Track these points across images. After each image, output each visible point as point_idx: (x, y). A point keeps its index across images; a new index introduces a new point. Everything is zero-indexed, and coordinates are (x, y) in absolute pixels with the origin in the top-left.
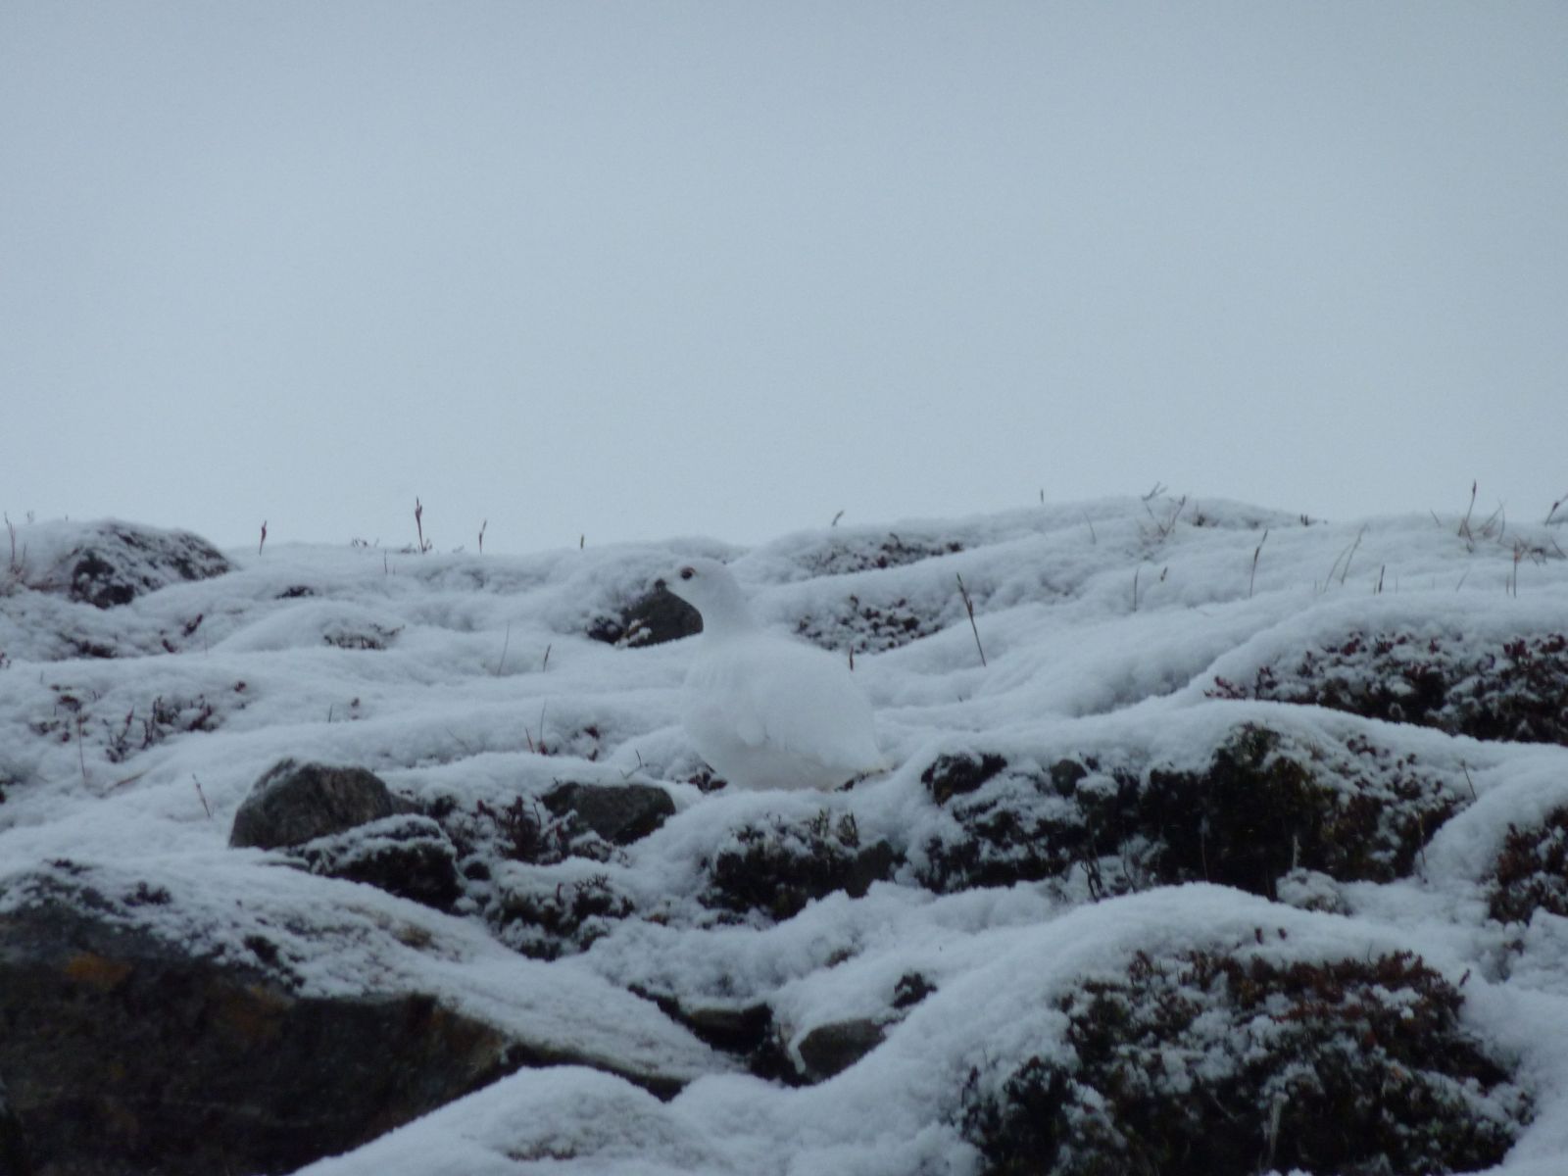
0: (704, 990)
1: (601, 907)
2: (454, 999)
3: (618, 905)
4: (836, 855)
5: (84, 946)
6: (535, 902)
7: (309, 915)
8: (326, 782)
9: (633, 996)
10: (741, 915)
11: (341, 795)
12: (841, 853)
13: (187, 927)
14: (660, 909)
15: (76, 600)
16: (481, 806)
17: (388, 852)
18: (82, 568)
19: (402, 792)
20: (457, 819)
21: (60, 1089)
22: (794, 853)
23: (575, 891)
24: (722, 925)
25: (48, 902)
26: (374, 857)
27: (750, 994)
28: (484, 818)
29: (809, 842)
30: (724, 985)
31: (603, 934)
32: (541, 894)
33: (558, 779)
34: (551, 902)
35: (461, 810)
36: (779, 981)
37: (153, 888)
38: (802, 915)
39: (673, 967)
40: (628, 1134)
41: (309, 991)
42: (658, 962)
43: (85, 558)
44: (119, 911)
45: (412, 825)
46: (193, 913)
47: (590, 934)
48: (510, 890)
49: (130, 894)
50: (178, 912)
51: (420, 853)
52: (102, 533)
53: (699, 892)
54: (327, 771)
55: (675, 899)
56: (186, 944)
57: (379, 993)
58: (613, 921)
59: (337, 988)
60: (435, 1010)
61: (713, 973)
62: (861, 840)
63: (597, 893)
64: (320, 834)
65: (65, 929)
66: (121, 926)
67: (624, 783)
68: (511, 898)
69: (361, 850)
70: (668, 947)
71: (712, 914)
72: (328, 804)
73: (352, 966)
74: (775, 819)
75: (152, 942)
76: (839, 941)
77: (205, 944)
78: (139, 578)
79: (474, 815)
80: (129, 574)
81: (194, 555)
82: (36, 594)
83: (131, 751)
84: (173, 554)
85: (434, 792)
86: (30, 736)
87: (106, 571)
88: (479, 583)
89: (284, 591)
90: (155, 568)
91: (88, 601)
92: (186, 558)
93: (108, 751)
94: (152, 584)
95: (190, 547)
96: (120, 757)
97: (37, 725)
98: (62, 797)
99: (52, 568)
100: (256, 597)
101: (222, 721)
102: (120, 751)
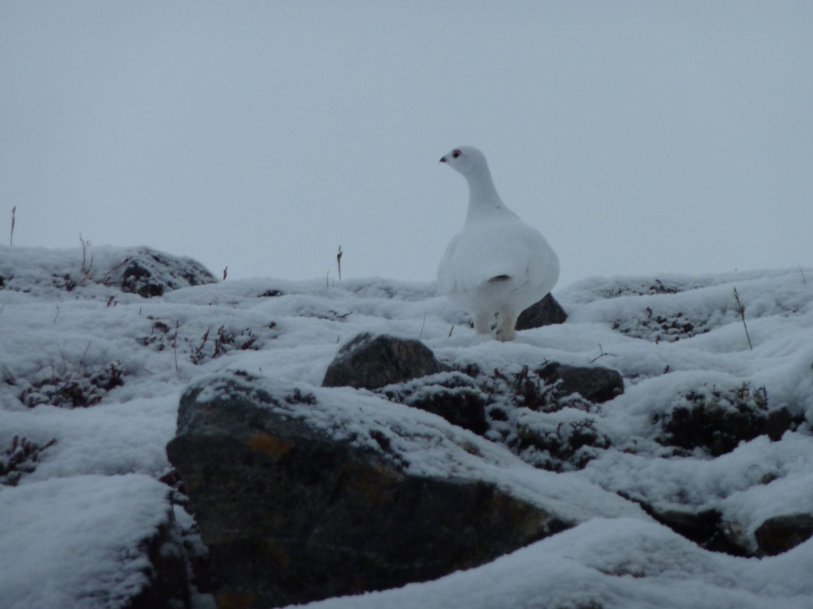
0: (669, 498)
1: (590, 440)
2: (507, 486)
3: (601, 440)
4: (755, 413)
5: (261, 427)
6: (543, 435)
7: (404, 424)
8: (395, 348)
9: (622, 499)
10: (689, 451)
11: (404, 358)
12: (757, 412)
13: (330, 420)
14: (630, 445)
15: (127, 292)
16: (496, 371)
17: (442, 395)
18: (128, 273)
19: (442, 360)
20: (482, 379)
21: (237, 530)
22: (726, 410)
23: (571, 429)
24: (676, 457)
25: (233, 397)
26: (432, 398)
27: (702, 503)
28: (499, 380)
29: (736, 404)
30: (682, 496)
31: (593, 458)
32: (547, 430)
33: (547, 359)
34: (554, 435)
35: (484, 374)
36: (723, 495)
37: (303, 394)
38: (736, 450)
39: (645, 482)
40: (680, 564)
41: (414, 470)
42: (635, 478)
43: (132, 266)
44: (283, 406)
45: (457, 378)
46: (334, 411)
47: (584, 457)
48: (526, 426)
49: (289, 396)
50: (323, 411)
51: (464, 397)
52: (141, 253)
53: (656, 436)
54: (395, 340)
55: (640, 439)
56: (330, 431)
57: (458, 478)
58: (600, 450)
59: (432, 471)
60: (495, 492)
61: (675, 487)
62: (769, 406)
63: (587, 431)
64: (393, 382)
65: (247, 416)
66: (285, 415)
67: (591, 366)
68: (527, 431)
69: (422, 393)
70: (640, 469)
71: (669, 449)
72: (395, 363)
73: (436, 459)
74: (710, 386)
75: (307, 428)
76: (769, 467)
77: (343, 432)
78: (166, 282)
79: (493, 378)
80: (159, 278)
81: (196, 272)
82: (101, 286)
83: (206, 358)
84: (185, 270)
85: (465, 361)
86: (137, 345)
87: (145, 275)
88: (390, 295)
89: (264, 293)
90: (175, 277)
91: (135, 293)
92: (193, 274)
93: (192, 357)
94: (174, 286)
95: (194, 267)
96: (199, 362)
97: (142, 339)
98: (164, 383)
99: (109, 271)
100: (245, 295)
101: (263, 345)
102: (198, 358)
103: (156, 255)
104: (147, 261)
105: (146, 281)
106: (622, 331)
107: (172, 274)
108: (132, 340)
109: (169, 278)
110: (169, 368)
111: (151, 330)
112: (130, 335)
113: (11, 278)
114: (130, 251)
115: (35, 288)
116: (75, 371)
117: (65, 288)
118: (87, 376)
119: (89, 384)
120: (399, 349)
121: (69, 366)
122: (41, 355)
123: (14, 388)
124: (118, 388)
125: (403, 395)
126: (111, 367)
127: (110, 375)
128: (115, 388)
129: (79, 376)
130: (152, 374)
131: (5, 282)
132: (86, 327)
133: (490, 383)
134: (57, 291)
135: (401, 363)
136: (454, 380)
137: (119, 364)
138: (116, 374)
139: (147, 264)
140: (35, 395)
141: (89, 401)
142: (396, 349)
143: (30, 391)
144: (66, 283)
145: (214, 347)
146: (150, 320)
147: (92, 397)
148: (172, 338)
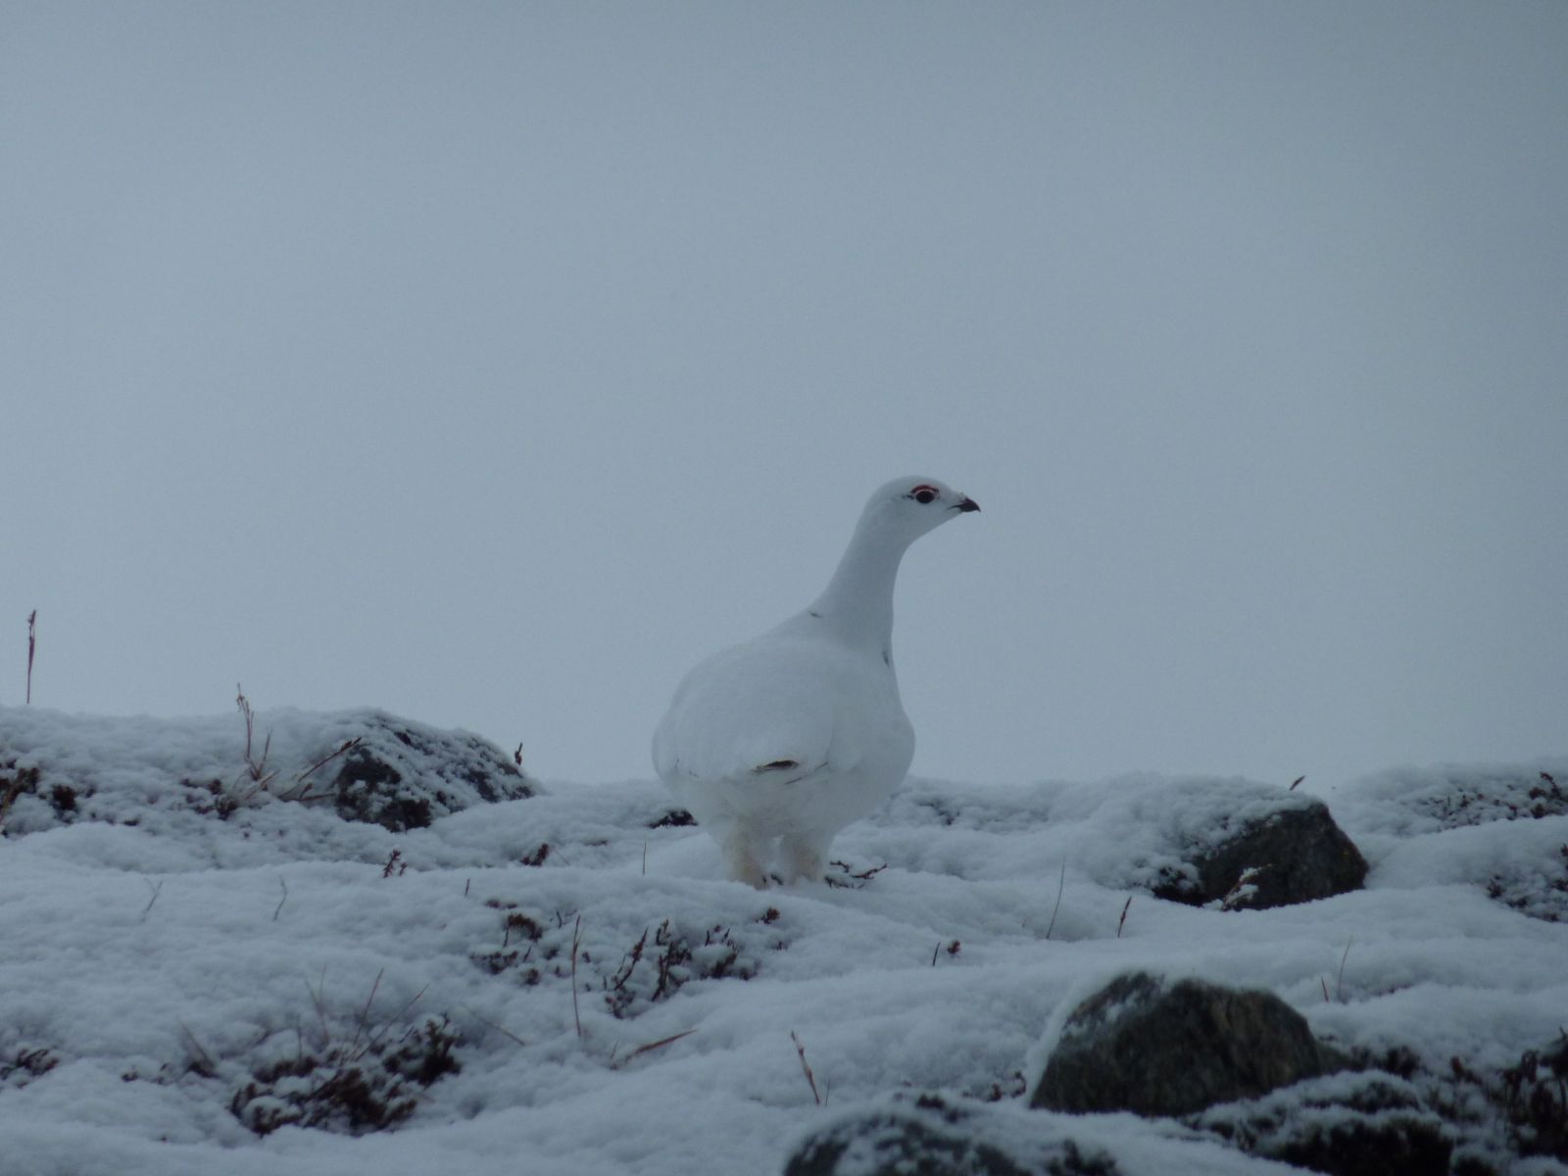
8: (1219, 1011)
11: (1241, 1035)
15: (349, 819)
16: (1455, 1064)
17: (1350, 1130)
18: (350, 773)
19: (1328, 1039)
20: (1428, 1085)
25: (925, 1165)
26: (1326, 1138)
28: (1465, 1087)
35: (1428, 1072)
37: (1085, 1152)
43: (358, 759)
45: (1380, 1089)
49: (1056, 1159)
51: (1403, 1135)
52: (369, 724)
69: (1301, 1126)
72: (1222, 1050)
78: (432, 793)
79: (1451, 1081)
80: (418, 784)
81: (490, 767)
82: (294, 806)
83: (639, 1002)
84: (465, 763)
85: (1382, 1039)
86: (476, 973)
87: (388, 778)
88: (944, 817)
89: (661, 816)
90: (448, 781)
91: (366, 820)
92: (483, 770)
93: (608, 1000)
94: (450, 802)
95: (483, 754)
96: (624, 1011)
97: (485, 958)
98: (554, 1067)
99: (307, 771)
100: (619, 823)
101: (758, 965)
102: (621, 1002)
103: (402, 729)
104: (388, 746)
105: (392, 793)
106: (1511, 904)
107: (440, 773)
108: (462, 961)
109: (438, 783)
110: (561, 1028)
111: (503, 934)
112: (455, 948)
113: (91, 792)
114: (347, 722)
115: (151, 814)
116: (346, 1039)
117: (215, 813)
118: (377, 1050)
119: (381, 1071)
120: (1228, 1016)
121: (334, 1027)
122: (266, 1002)
123: (212, 1083)
124: (449, 1079)
125: (1253, 1131)
126: (428, 1029)
127: (425, 1046)
128: (442, 1079)
129: (359, 1053)
130: (522, 1044)
131: (79, 800)
132: (349, 928)
133: (1447, 1095)
134: (199, 820)
135: (1234, 1050)
136: (1374, 1094)
137: (447, 1021)
138: (441, 1046)
139: (388, 753)
140: (268, 1103)
141: (388, 1112)
142: (1223, 1015)
143: (251, 1093)
144: (216, 801)
145: (655, 975)
146: (493, 910)
147: (395, 1103)
148: (552, 953)
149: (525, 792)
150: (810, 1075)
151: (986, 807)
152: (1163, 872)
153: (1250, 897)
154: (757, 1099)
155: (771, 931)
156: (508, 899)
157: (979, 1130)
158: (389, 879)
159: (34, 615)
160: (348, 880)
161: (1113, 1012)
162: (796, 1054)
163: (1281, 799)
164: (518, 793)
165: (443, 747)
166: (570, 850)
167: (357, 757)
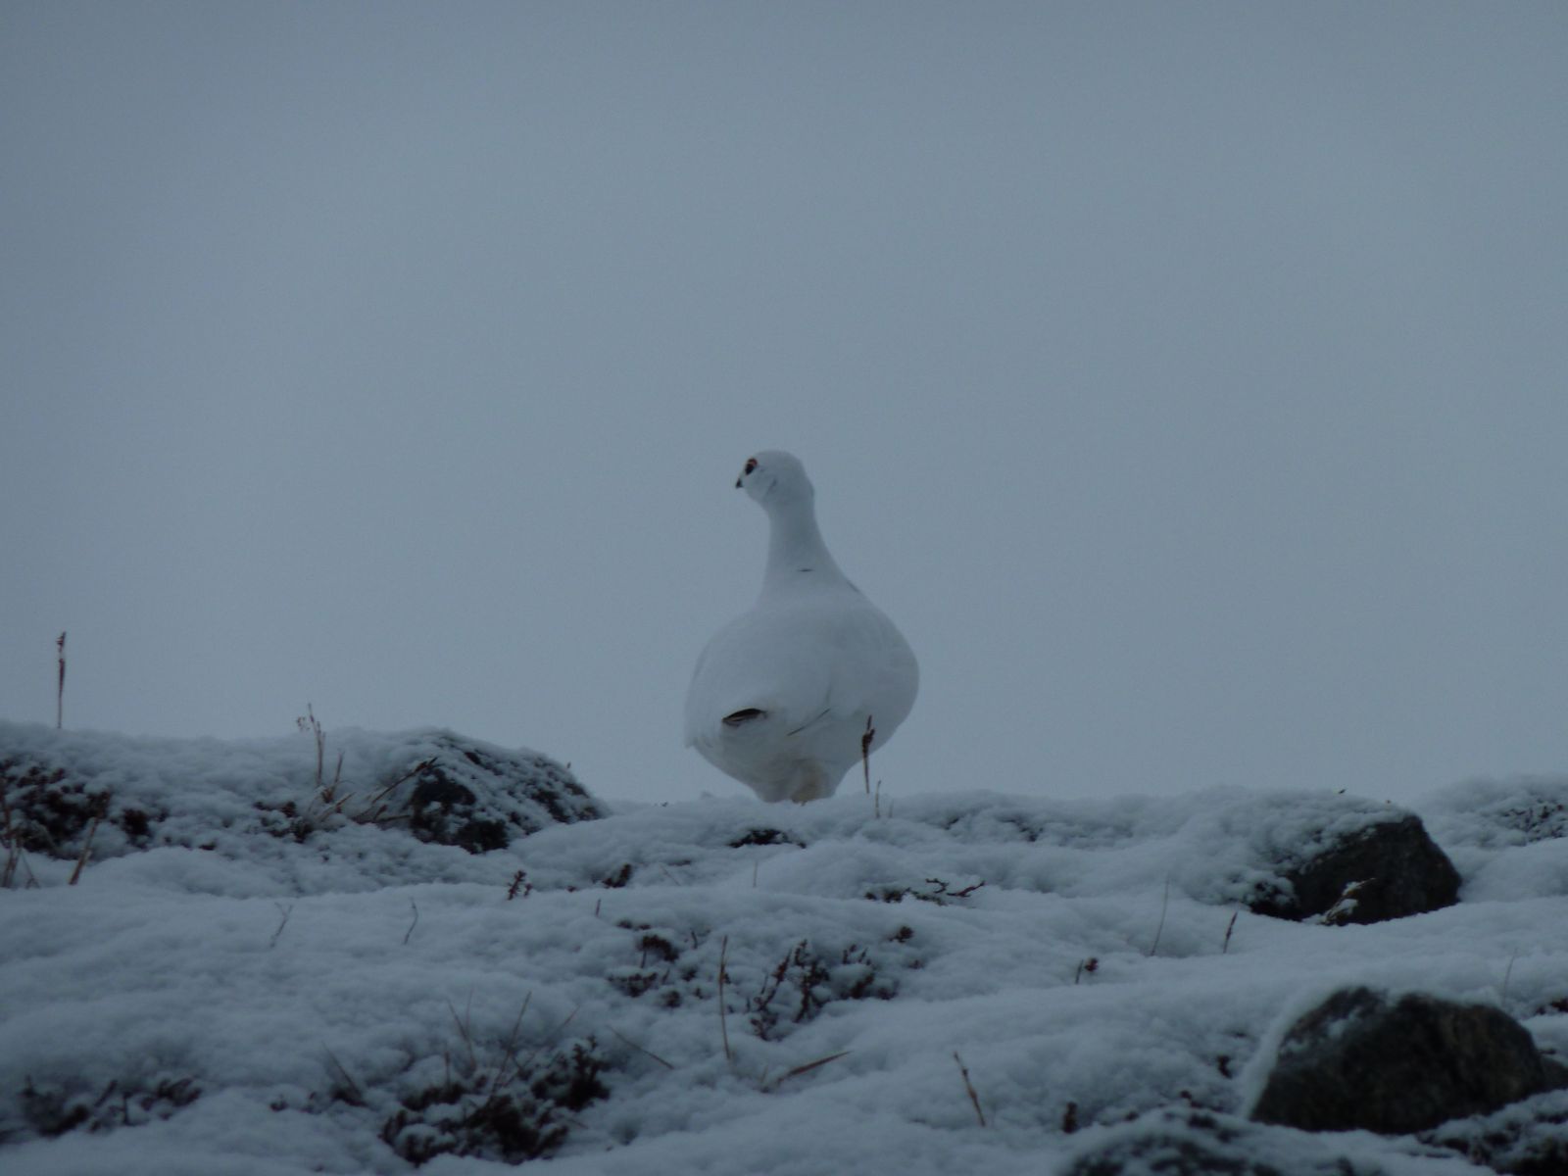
11: (1471, 1051)
15: (426, 840)
26: (1563, 1153)
43: (428, 778)
52: (439, 744)
72: (1450, 1065)
78: (507, 813)
80: (492, 804)
81: (558, 787)
82: (370, 828)
83: (783, 1024)
84: (534, 782)
86: (616, 996)
87: (464, 798)
89: (743, 835)
90: (520, 802)
91: (443, 841)
92: (552, 790)
93: (754, 1022)
94: (525, 823)
95: (550, 774)
96: (770, 1033)
97: (624, 979)
98: (706, 1091)
99: (381, 792)
100: (701, 842)
101: (897, 984)
102: (766, 1025)
103: (471, 748)
104: (461, 766)
105: (467, 814)
107: (511, 793)
108: (601, 983)
109: (511, 804)
110: (707, 1051)
111: (641, 955)
112: (592, 970)
113: (163, 816)
114: (415, 743)
115: (227, 838)
116: (493, 1065)
117: (291, 836)
118: (524, 1076)
119: (530, 1097)
120: (1455, 1031)
121: (480, 1052)
122: (408, 1028)
123: (363, 1112)
124: (599, 1104)
126: (575, 1053)
127: (571, 1071)
128: (591, 1105)
129: (509, 1077)
130: (670, 1067)
131: (152, 824)
132: (482, 950)
134: (276, 843)
135: (1461, 1065)
137: (594, 1045)
138: (588, 1070)
139: (462, 774)
140: (422, 1131)
141: (541, 1139)
142: (1450, 1030)
143: (401, 1121)
144: (293, 824)
145: (799, 996)
146: (626, 931)
147: (548, 1129)
148: (690, 974)
149: (591, 812)
150: (973, 1095)
151: (1069, 822)
152: (1259, 887)
153: (1350, 912)
154: (920, 1121)
155: (905, 951)
156: (639, 918)
157: (1253, 1149)
158: (515, 900)
159: (63, 637)
160: (471, 902)
161: (1336, 1028)
162: (960, 1075)
163: (1376, 811)
164: (586, 813)
165: (512, 766)
166: (655, 870)
167: (431, 778)
